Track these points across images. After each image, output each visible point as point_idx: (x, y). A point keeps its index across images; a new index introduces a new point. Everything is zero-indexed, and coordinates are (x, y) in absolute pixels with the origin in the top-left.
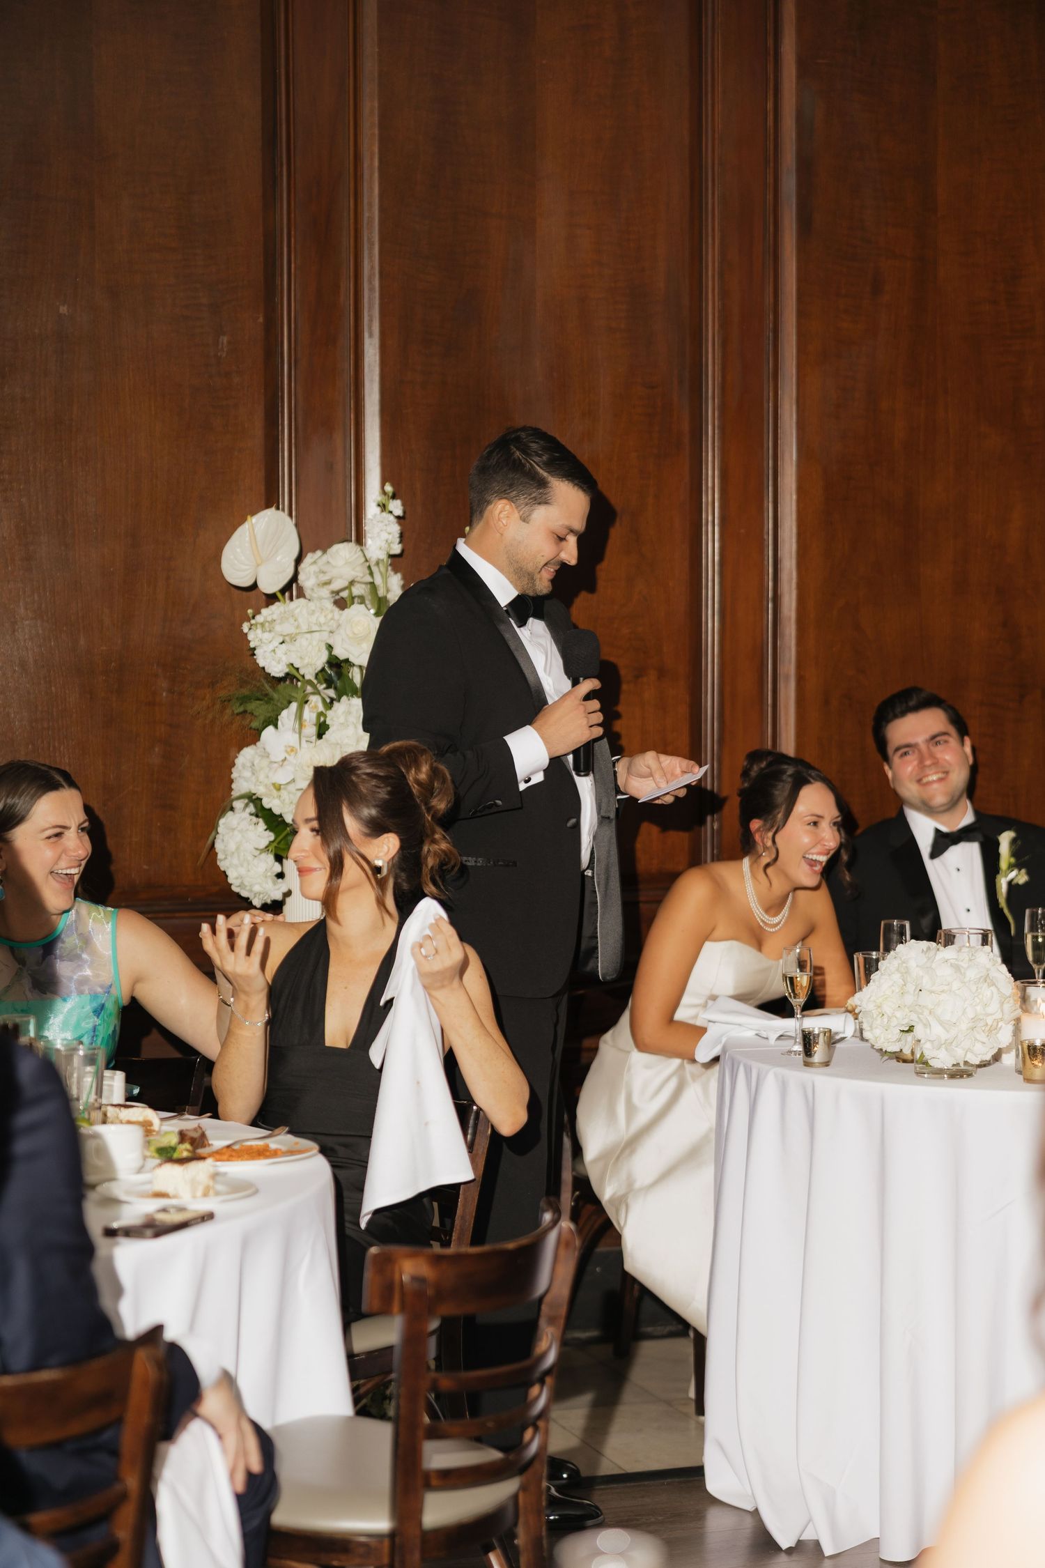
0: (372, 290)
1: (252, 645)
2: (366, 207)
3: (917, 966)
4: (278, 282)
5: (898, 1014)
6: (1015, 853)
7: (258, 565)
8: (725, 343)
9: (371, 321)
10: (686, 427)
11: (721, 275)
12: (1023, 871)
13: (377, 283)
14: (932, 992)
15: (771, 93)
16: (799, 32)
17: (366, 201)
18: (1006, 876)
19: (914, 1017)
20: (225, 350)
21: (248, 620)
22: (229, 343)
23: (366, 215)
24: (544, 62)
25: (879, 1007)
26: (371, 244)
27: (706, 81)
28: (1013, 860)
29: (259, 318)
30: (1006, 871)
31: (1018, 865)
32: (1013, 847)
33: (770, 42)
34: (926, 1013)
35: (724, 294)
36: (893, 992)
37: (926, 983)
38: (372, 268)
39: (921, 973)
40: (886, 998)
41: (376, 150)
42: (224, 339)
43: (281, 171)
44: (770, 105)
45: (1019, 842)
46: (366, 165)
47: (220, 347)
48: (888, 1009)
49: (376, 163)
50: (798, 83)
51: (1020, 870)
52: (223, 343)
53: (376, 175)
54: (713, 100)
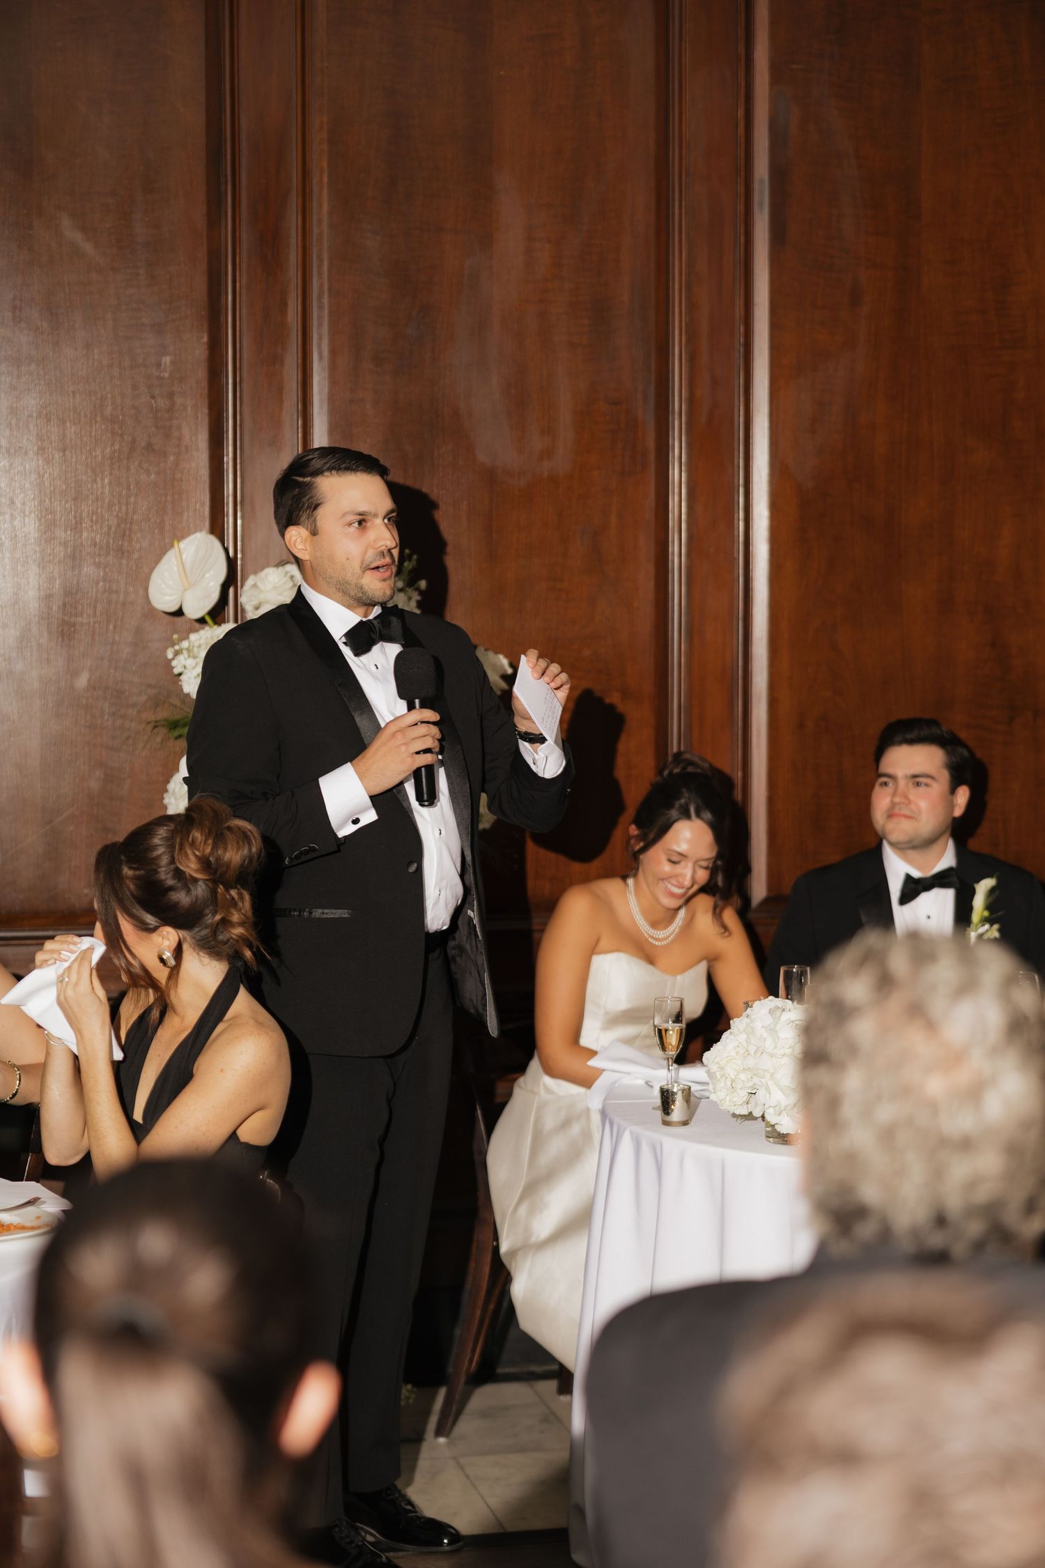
0: (321, 307)
1: (176, 671)
2: (315, 222)
3: (763, 1027)
4: (223, 301)
5: (743, 1077)
6: (989, 907)
7: (185, 590)
8: (693, 358)
9: (320, 339)
10: (651, 443)
11: (689, 287)
12: (996, 926)
13: (326, 300)
14: (772, 1056)
15: (742, 100)
16: (773, 37)
17: (315, 218)
18: (976, 931)
19: (756, 1080)
20: (168, 370)
21: (173, 645)
22: (173, 363)
23: (316, 231)
24: (502, 73)
25: (723, 1068)
26: (320, 260)
27: (673, 90)
28: (986, 914)
29: (203, 338)
30: (977, 925)
31: (990, 920)
32: (990, 898)
33: (742, 49)
34: (768, 1076)
35: (692, 307)
36: (737, 1053)
37: (769, 1044)
38: (321, 286)
39: (765, 1035)
40: (731, 1060)
41: (325, 165)
42: (167, 360)
43: (226, 189)
44: (741, 113)
45: (997, 893)
46: (315, 182)
47: (163, 367)
48: (731, 1072)
49: (326, 179)
50: (771, 89)
51: (991, 925)
52: (165, 364)
53: (325, 191)
54: (680, 107)
